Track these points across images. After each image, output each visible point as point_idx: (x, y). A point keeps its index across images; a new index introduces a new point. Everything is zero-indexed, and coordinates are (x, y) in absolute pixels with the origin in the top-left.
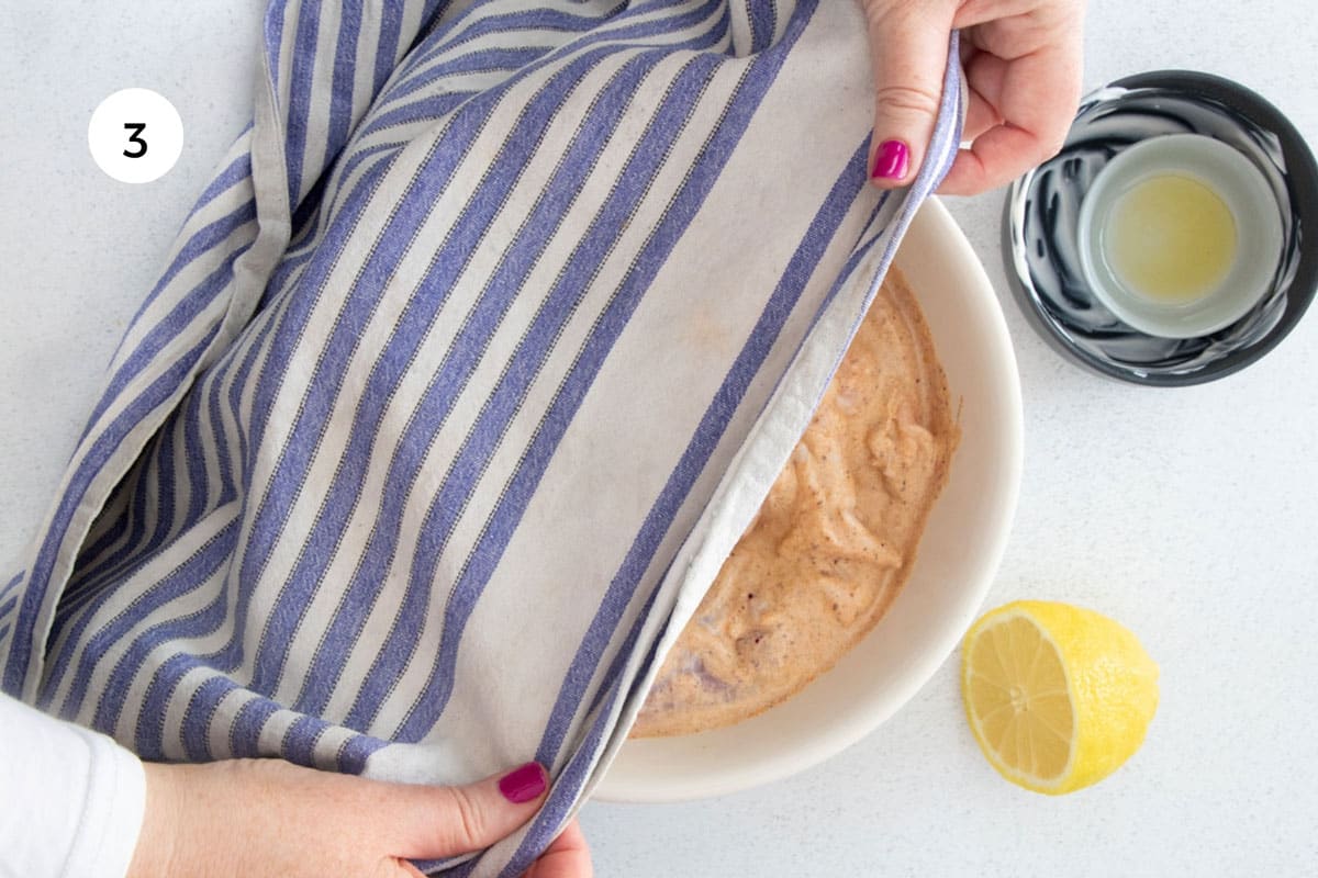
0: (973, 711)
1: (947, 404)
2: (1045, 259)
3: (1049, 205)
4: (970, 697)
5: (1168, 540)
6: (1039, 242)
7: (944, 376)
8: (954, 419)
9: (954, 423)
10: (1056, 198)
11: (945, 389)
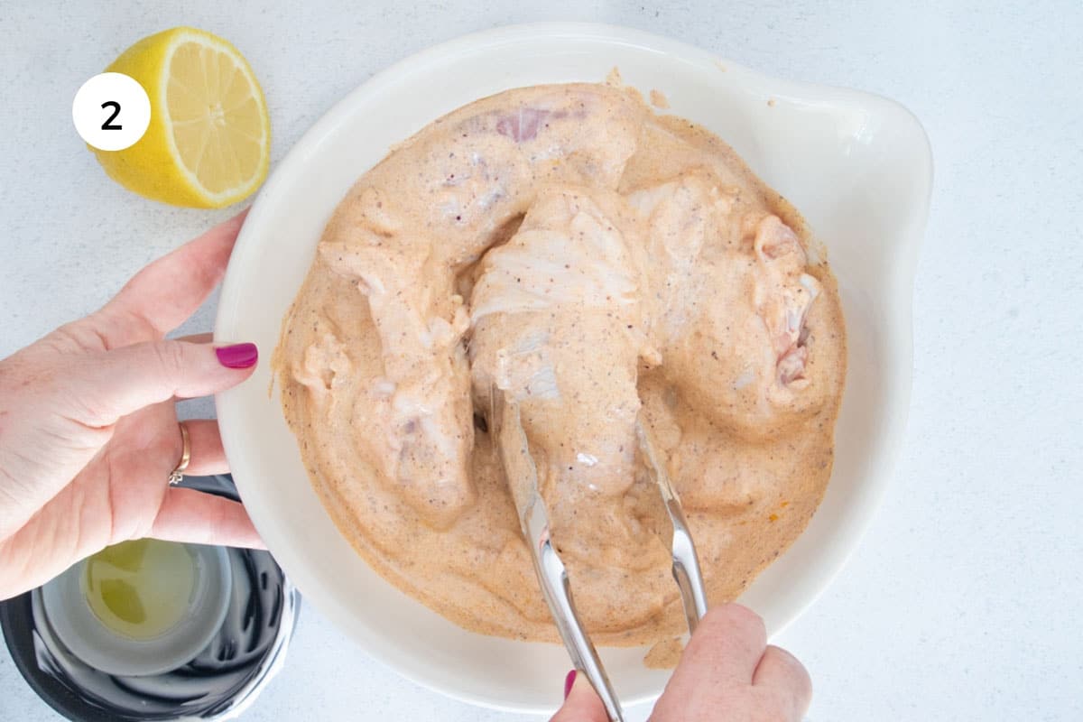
0: (260, 105)
1: (284, 392)
2: (260, 571)
3: (252, 620)
4: (263, 119)
5: (78, 264)
6: (265, 586)
7: (286, 418)
8: (277, 378)
9: (277, 374)
10: (245, 627)
11: (286, 406)
